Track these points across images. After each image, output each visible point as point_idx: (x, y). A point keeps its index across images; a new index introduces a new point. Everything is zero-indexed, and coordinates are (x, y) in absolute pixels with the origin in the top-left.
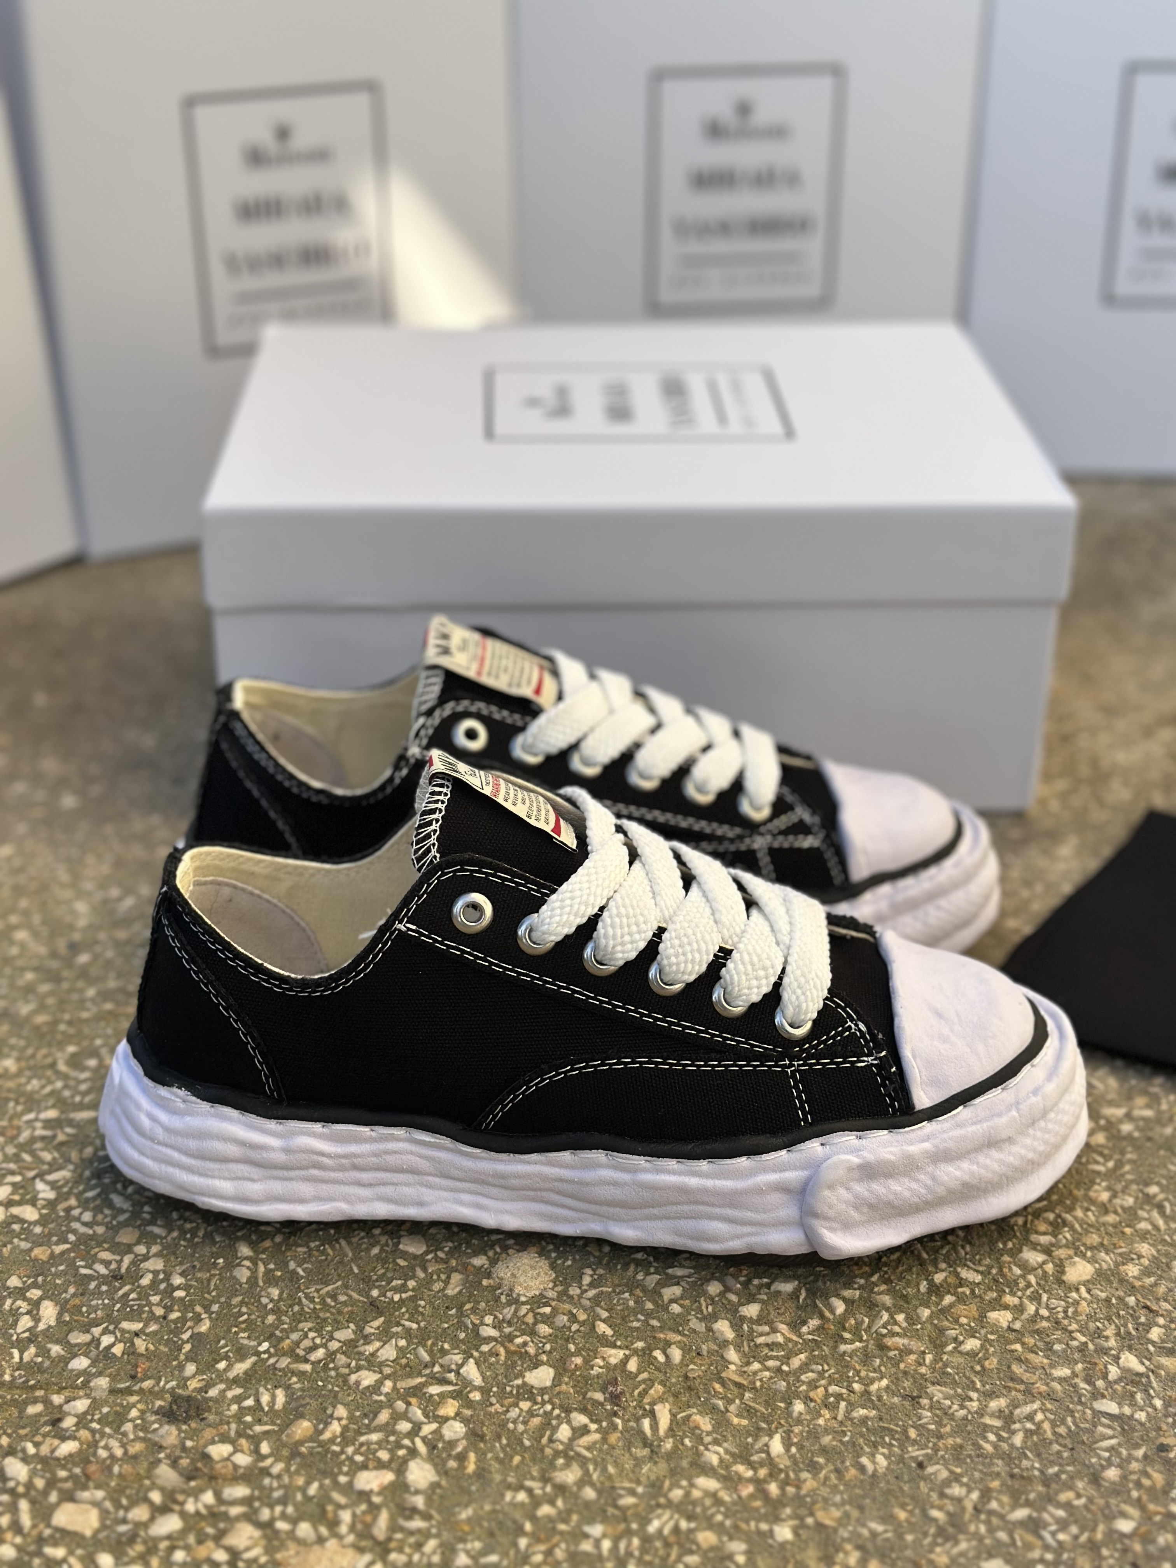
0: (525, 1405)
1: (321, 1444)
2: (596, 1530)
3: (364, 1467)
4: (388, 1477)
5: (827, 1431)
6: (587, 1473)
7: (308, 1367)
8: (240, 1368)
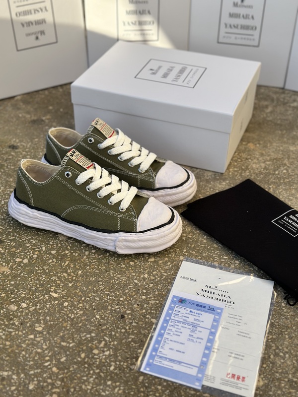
0: (48, 256)
1: (15, 253)
2: (44, 276)
3: (18, 258)
4: (21, 260)
5: (89, 272)
6: (49, 268)
7: (21, 241)
8: (12, 238)
